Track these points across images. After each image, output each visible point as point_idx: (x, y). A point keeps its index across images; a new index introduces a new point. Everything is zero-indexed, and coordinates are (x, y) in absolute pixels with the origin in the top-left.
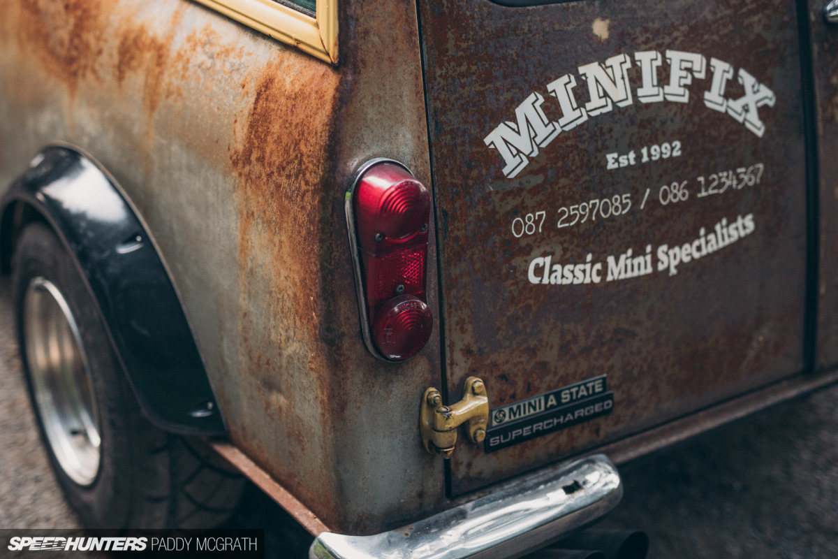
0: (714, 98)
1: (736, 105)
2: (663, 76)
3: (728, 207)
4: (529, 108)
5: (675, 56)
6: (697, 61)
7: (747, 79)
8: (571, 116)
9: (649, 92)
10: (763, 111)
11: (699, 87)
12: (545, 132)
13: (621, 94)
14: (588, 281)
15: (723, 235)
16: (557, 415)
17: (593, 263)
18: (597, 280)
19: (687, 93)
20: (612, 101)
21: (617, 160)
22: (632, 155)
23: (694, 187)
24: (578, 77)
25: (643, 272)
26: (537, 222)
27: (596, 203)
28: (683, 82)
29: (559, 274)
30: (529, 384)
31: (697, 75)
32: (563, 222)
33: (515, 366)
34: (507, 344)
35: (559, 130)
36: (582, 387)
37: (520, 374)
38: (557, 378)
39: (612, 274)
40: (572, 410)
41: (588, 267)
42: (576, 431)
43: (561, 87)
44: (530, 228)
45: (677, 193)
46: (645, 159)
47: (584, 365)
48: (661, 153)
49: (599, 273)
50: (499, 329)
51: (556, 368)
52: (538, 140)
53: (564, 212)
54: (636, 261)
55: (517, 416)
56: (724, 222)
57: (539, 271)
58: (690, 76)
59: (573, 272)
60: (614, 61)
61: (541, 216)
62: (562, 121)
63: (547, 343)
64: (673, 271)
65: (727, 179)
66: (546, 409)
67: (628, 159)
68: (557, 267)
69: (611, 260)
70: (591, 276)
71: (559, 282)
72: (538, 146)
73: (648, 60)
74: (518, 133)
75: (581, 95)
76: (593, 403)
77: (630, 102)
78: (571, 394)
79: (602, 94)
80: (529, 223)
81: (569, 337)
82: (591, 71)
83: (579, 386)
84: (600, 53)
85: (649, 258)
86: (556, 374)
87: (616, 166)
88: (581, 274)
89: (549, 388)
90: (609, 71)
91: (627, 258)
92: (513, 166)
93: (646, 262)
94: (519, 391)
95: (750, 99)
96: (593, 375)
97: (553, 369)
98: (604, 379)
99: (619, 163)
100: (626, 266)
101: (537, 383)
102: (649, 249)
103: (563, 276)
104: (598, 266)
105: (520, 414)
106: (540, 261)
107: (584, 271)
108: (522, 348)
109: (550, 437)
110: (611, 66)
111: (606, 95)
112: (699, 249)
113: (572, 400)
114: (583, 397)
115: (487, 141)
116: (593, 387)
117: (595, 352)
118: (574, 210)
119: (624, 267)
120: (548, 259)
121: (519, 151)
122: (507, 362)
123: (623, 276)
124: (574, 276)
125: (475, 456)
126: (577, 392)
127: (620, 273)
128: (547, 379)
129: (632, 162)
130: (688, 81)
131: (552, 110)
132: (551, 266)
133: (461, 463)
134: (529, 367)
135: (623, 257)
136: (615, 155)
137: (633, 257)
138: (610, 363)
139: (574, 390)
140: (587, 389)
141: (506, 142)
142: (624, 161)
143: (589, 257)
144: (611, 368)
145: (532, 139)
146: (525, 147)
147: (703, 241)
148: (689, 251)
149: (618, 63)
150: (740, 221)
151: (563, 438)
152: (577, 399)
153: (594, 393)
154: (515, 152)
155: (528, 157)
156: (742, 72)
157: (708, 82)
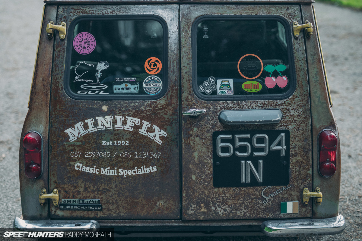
1: (151, 135)
3: (148, 163)
5: (129, 119)
8: (91, 129)
9: (118, 126)
14: (94, 172)
15: (144, 170)
16: (82, 206)
17: (96, 168)
18: (97, 173)
19: (132, 128)
20: (106, 127)
21: (106, 143)
22: (111, 142)
23: (133, 155)
24: (95, 120)
25: (113, 174)
26: (78, 154)
27: (98, 153)
28: (131, 125)
29: (85, 169)
30: (74, 195)
31: (136, 124)
32: (87, 155)
33: (70, 190)
34: (67, 183)
35: (87, 132)
36: (91, 201)
37: (71, 192)
38: (83, 196)
39: (103, 173)
40: (87, 206)
41: (94, 169)
42: (90, 212)
43: (89, 122)
44: (76, 155)
45: (127, 155)
46: (116, 144)
47: (92, 195)
48: (122, 143)
49: (98, 171)
50: (65, 179)
51: (83, 193)
52: (81, 134)
53: (87, 153)
54: (111, 171)
55: (70, 203)
56: (145, 166)
57: (78, 167)
58: (134, 124)
59: (89, 169)
60: (108, 117)
61: (80, 153)
62: (89, 130)
63: (80, 186)
64: (125, 176)
65: (146, 155)
66: (79, 204)
67: (110, 143)
68: (85, 167)
69: (102, 169)
70: (95, 172)
71: (85, 171)
72: (80, 135)
73: (119, 118)
74: (75, 131)
75: (96, 124)
76: (94, 206)
77: (112, 128)
78: (88, 202)
79: (102, 125)
80: (76, 154)
81: (87, 186)
82: (100, 119)
83: (90, 200)
84: (104, 114)
85: (116, 171)
86: (83, 195)
87: (105, 144)
89: (80, 198)
90: (106, 119)
91: (108, 169)
92: (72, 139)
93: (115, 172)
94: (70, 196)
95: (157, 133)
96: (96, 199)
97: (82, 194)
98: (99, 201)
99: (106, 144)
100: (107, 171)
101: (76, 196)
102: (116, 168)
103: (86, 170)
104: (98, 169)
105: (71, 202)
106: (79, 164)
107: (93, 170)
108: (72, 185)
109: (81, 212)
110: (107, 118)
111: (104, 125)
112: (135, 172)
113: (88, 203)
114: (91, 204)
115: (65, 131)
116: (95, 202)
117: (96, 192)
118: (90, 153)
119: (105, 171)
120: (81, 165)
121: (74, 135)
122: (67, 188)
123: (106, 174)
124: (90, 170)
125: (57, 210)
126: (90, 202)
127: (105, 173)
128: (80, 195)
129: (111, 144)
130: (133, 125)
131: (86, 127)
132: (82, 166)
133: (53, 210)
134: (74, 191)
135: (106, 169)
136: (105, 141)
137: (110, 169)
138: (102, 196)
139: (89, 201)
140: (93, 202)
141: (71, 132)
142: (108, 143)
143: (95, 167)
144: (102, 198)
145: (79, 133)
146: (77, 135)
147: (136, 170)
148: (131, 172)
149: (109, 118)
150: (151, 168)
151: (85, 213)
152: (89, 204)
153: (95, 204)
154: (73, 135)
155: (77, 137)
156: (154, 125)
157: (141, 127)
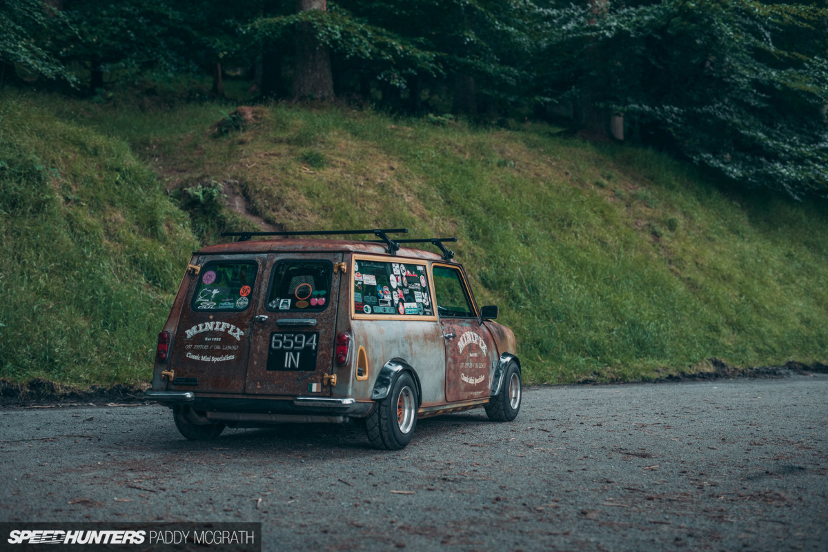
0: (230, 332)
1: (234, 334)
2: (220, 326)
3: (230, 353)
4: (194, 328)
5: (223, 323)
6: (228, 325)
7: (238, 329)
8: (201, 330)
9: (217, 329)
10: (241, 336)
11: (227, 329)
12: (195, 332)
13: (211, 328)
15: (227, 358)
16: (187, 382)
18: (199, 359)
19: (225, 330)
20: (209, 329)
22: (211, 339)
23: (222, 347)
25: (208, 360)
27: (202, 346)
28: (224, 328)
29: (192, 356)
30: (183, 375)
31: (227, 327)
32: (195, 348)
33: (181, 370)
35: (198, 332)
37: (181, 372)
39: (202, 359)
41: (198, 357)
42: (190, 387)
43: (200, 326)
45: (218, 347)
46: (213, 340)
47: (194, 375)
48: (216, 340)
50: (179, 363)
53: (195, 346)
54: (207, 358)
55: (180, 380)
56: (228, 356)
57: (189, 355)
61: (191, 346)
63: (188, 368)
64: (215, 362)
65: (230, 348)
69: (202, 357)
71: (192, 358)
72: (194, 334)
73: (218, 323)
74: (191, 332)
75: (204, 327)
77: (213, 330)
80: (189, 347)
81: (191, 368)
82: (207, 324)
84: (210, 321)
85: (210, 358)
86: (188, 374)
88: (196, 358)
89: (186, 376)
90: (210, 324)
92: (189, 336)
94: (181, 375)
95: (238, 333)
99: (207, 340)
104: (200, 357)
106: (189, 353)
108: (182, 367)
109: (185, 386)
112: (221, 359)
117: (196, 373)
118: (197, 346)
119: (204, 359)
120: (191, 354)
131: (198, 329)
134: (183, 371)
135: (205, 357)
136: (208, 338)
138: (199, 376)
142: (209, 340)
143: (198, 355)
146: (192, 334)
148: (219, 359)
149: (212, 323)
150: (231, 356)
151: (188, 387)
155: (192, 336)
157: (229, 329)
